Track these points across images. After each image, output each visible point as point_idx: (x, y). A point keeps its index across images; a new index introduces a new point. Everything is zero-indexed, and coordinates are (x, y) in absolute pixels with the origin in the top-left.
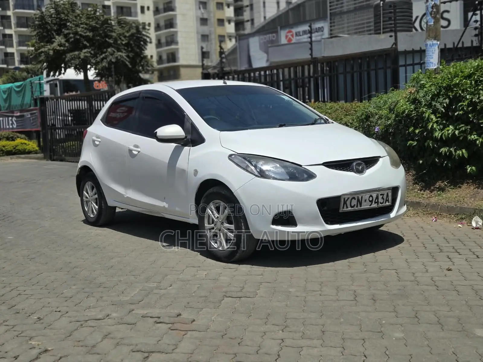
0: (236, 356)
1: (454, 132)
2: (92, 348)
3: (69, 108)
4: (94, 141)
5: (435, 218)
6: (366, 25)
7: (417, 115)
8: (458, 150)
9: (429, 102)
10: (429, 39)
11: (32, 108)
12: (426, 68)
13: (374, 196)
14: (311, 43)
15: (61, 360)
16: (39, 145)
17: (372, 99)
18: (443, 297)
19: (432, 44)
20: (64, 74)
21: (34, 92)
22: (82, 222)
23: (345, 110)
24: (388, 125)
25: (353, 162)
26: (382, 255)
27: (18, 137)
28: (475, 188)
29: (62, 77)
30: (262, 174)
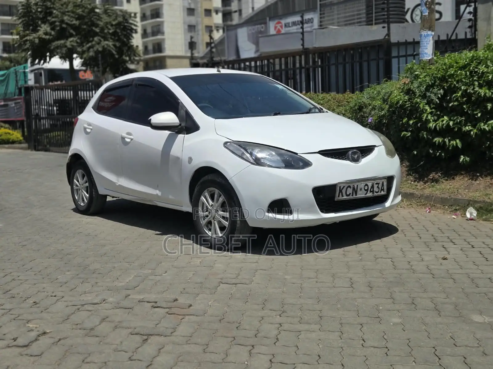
0: (235, 339)
1: (449, 123)
2: (90, 331)
3: (54, 98)
4: (85, 129)
5: (429, 209)
6: (356, 17)
7: (411, 106)
8: (452, 141)
9: (424, 93)
10: (423, 30)
11: (16, 97)
12: (420, 59)
13: (370, 185)
14: (303, 33)
15: (60, 342)
16: (23, 135)
17: (365, 89)
18: (439, 285)
19: (427, 34)
20: (49, 62)
21: (18, 81)
22: (72, 211)
23: (337, 101)
24: (382, 116)
25: (348, 151)
26: (377, 244)
27: (2, 127)
28: (469, 179)
29: (47, 66)
30: (258, 162)
